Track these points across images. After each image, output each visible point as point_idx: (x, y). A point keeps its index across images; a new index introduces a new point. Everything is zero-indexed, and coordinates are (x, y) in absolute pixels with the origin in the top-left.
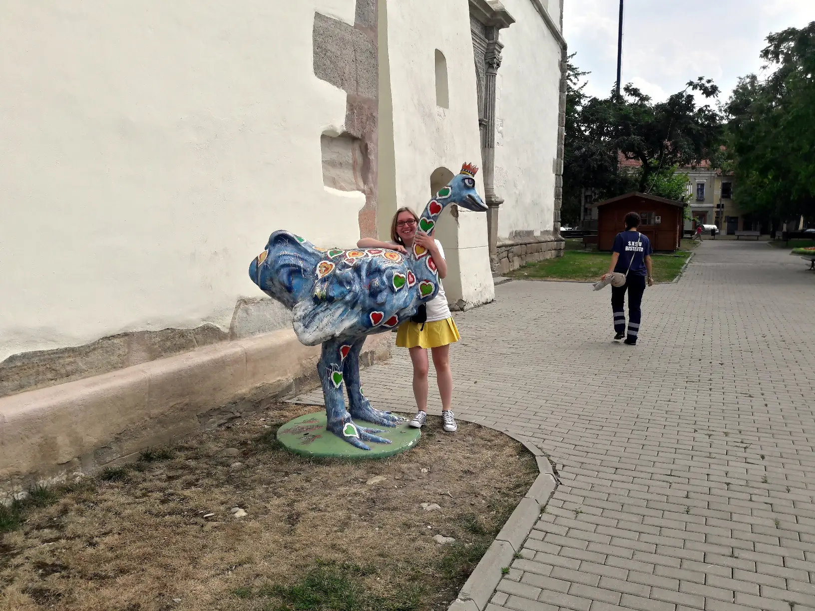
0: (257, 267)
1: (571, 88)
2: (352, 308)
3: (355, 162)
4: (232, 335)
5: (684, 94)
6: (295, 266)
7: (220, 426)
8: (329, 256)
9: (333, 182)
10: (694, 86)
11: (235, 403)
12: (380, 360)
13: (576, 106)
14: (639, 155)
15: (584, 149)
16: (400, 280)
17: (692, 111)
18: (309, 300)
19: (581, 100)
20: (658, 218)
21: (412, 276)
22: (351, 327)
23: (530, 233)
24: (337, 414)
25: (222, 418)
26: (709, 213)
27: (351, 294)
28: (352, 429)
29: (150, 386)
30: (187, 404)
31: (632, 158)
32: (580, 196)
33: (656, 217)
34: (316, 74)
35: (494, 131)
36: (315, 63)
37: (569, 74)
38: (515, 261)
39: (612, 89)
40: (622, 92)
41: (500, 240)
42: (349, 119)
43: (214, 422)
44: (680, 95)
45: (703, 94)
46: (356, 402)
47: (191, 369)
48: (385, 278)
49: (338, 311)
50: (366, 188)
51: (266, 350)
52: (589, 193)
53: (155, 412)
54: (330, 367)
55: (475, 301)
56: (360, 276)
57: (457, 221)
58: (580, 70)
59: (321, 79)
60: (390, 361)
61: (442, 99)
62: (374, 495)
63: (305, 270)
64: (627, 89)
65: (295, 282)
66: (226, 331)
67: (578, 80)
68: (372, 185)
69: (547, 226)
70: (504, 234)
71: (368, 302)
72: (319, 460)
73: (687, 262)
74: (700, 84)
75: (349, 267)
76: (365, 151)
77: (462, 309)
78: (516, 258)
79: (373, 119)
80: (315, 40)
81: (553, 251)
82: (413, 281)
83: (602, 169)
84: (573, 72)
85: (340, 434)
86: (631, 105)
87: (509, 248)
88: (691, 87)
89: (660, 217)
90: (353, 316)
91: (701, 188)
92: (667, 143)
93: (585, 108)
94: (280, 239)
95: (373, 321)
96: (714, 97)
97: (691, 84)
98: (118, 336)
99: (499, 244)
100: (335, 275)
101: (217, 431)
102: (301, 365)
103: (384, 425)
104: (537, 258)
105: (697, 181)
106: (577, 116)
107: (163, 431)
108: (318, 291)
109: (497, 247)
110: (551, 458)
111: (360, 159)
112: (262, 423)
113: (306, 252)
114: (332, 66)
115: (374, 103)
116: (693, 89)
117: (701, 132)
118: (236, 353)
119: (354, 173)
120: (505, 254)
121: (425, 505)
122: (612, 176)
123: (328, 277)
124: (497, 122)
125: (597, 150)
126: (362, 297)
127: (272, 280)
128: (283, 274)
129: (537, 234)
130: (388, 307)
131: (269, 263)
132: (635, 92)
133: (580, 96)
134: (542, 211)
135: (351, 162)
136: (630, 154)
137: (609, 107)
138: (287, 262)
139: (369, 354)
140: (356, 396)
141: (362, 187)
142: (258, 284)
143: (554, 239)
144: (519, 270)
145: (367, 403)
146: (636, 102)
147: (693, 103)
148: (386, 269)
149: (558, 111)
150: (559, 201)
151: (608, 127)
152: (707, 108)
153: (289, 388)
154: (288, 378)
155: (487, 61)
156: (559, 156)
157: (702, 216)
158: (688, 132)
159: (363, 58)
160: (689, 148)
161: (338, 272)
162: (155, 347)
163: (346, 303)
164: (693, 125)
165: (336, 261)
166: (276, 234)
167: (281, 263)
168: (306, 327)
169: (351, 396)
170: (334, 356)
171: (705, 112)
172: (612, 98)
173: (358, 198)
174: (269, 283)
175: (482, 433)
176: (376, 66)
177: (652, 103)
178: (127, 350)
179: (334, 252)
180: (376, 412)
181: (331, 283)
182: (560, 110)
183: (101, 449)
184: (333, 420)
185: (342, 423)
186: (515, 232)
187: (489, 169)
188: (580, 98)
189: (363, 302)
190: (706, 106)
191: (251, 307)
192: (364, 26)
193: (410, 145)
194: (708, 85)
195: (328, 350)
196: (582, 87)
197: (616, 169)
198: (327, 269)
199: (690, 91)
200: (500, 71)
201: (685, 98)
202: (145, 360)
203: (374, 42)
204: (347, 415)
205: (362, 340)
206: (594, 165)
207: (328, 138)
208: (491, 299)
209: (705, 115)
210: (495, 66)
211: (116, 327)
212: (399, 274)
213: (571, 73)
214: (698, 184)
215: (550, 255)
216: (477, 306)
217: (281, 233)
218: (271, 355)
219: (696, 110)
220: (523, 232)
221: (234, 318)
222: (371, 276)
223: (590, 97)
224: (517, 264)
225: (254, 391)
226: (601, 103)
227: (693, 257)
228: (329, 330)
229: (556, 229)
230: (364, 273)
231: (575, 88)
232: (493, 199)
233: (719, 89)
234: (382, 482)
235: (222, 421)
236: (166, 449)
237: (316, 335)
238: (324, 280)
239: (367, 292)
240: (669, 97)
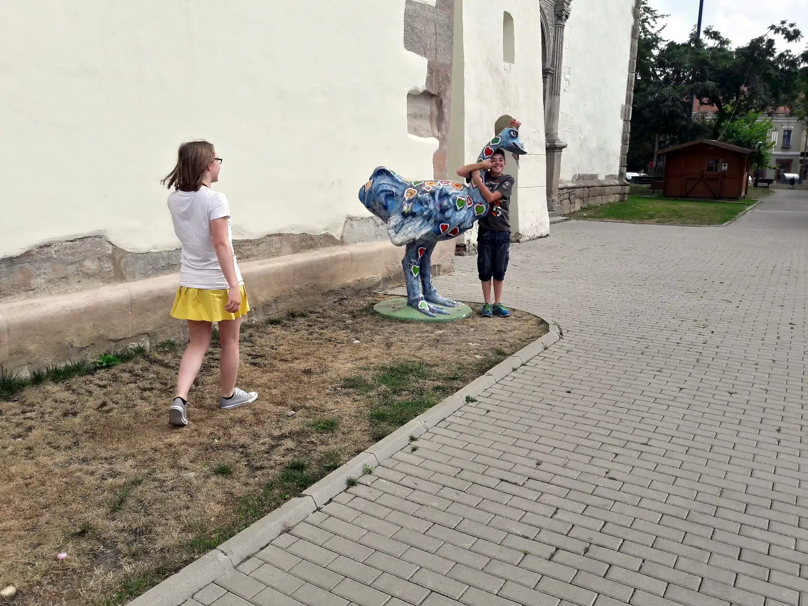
0: (364, 193)
1: (648, 31)
2: (428, 221)
3: (432, 113)
4: (342, 242)
5: (765, 38)
6: (390, 191)
7: (335, 302)
8: (413, 184)
9: (414, 131)
10: (776, 29)
11: (344, 289)
12: (445, 272)
13: (652, 50)
14: (714, 100)
15: (657, 95)
16: (461, 202)
17: (773, 55)
18: (399, 215)
19: (658, 44)
20: (725, 166)
21: (470, 200)
22: (427, 234)
23: (593, 177)
24: (414, 294)
25: (335, 298)
26: (794, 162)
27: (428, 211)
28: (424, 305)
29: (294, 269)
30: (315, 285)
31: (706, 104)
32: (654, 141)
33: (723, 164)
34: (406, 47)
35: (560, 80)
36: (405, 38)
37: (647, 17)
38: (576, 203)
39: (691, 32)
40: (702, 36)
41: (561, 182)
42: (429, 80)
43: (330, 300)
44: (761, 39)
45: (785, 38)
46: (428, 290)
47: (318, 261)
48: (451, 201)
49: (418, 222)
50: (440, 135)
51: (364, 254)
52: (661, 139)
53: (297, 287)
54: (411, 262)
55: (531, 234)
56: (434, 199)
57: (518, 163)
58: (658, 13)
59: (408, 50)
60: (453, 273)
61: (509, 54)
62: (439, 338)
63: (396, 195)
64: (707, 32)
65: (390, 202)
66: (338, 238)
67: (656, 23)
68: (445, 132)
69: (613, 171)
70: (566, 175)
71: (439, 216)
72: (403, 321)
73: (748, 209)
74: (783, 28)
75: (426, 192)
76: (440, 105)
77: (518, 241)
78: (577, 200)
79: (448, 79)
80: (405, 21)
81: (617, 195)
82: (471, 203)
83: (673, 115)
84: (651, 14)
85: (417, 308)
86: (711, 49)
87: (571, 190)
88: (773, 31)
89: (727, 164)
90: (428, 226)
91: (787, 135)
92: (744, 88)
93: (662, 51)
94: (381, 172)
95: (441, 230)
96: (796, 42)
97: (772, 27)
98: (276, 235)
99: (560, 186)
100: (417, 198)
101: (333, 305)
102: (387, 269)
103: (447, 305)
104: (599, 201)
105: (783, 127)
106: (654, 61)
107: (301, 300)
108: (405, 209)
109: (559, 189)
110: (560, 327)
111: (436, 112)
112: (363, 303)
113: (397, 181)
114: (418, 39)
115: (448, 67)
116: (775, 33)
117: (780, 78)
118: (345, 254)
119: (431, 123)
120: (567, 196)
121: (471, 344)
122: (684, 122)
123: (412, 199)
124: (564, 69)
125: (670, 96)
126: (435, 213)
127: (374, 201)
128: (382, 198)
129: (602, 177)
130: (452, 221)
131: (373, 189)
132: (715, 35)
133: (656, 39)
134: (608, 155)
135: (429, 114)
136: (705, 100)
137: (686, 52)
138: (385, 188)
139: (437, 267)
140: (427, 285)
141: (437, 134)
142: (364, 204)
143: (618, 183)
144: (579, 211)
145: (435, 291)
146: (716, 45)
147: (773, 47)
148: (452, 194)
149: (629, 58)
150: (626, 147)
151: (684, 72)
152: (788, 53)
153: (379, 284)
154: (378, 276)
155: (557, 13)
156: (628, 102)
157: (786, 165)
158: (767, 77)
159: (441, 32)
160: (766, 94)
161: (419, 195)
162: (296, 245)
163: (424, 217)
164: (772, 71)
165: (417, 188)
166: (379, 169)
167: (381, 189)
168: (397, 233)
169: (424, 285)
170: (414, 255)
171: (785, 57)
172: (690, 43)
173: (433, 143)
174: (372, 203)
175: (516, 313)
176: (451, 37)
177: (732, 47)
178: (280, 245)
179: (416, 183)
180: (440, 297)
181: (415, 203)
182: (631, 57)
183: (266, 306)
184: (412, 298)
185: (417, 300)
186: (579, 175)
187: (555, 115)
188: (657, 42)
189: (436, 216)
190: (787, 51)
191: (355, 223)
192: (443, 5)
193: (478, 97)
194: (791, 29)
195: (409, 251)
196: (660, 30)
197: (690, 115)
198: (412, 194)
199: (771, 35)
200: (568, 24)
201: (766, 43)
202: (290, 253)
203: (450, 17)
204: (421, 295)
205: (433, 246)
206: (666, 110)
207: (412, 96)
208: (546, 234)
209: (786, 60)
210: (564, 17)
211: (274, 231)
212: (461, 198)
213: (649, 16)
214: (785, 131)
215: (613, 199)
216: (532, 239)
217: (381, 168)
218: (368, 258)
219: (776, 55)
220: (587, 175)
221: (343, 230)
222: (442, 199)
223: (667, 41)
224: (578, 207)
225: (356, 282)
226: (678, 47)
227: (759, 204)
228: (412, 236)
229: (621, 174)
230: (437, 197)
231: (653, 31)
232: (556, 144)
233: (802, 33)
234: (443, 333)
235: (336, 300)
236: (303, 311)
237: (403, 238)
238: (409, 201)
239: (438, 209)
240: (749, 41)
